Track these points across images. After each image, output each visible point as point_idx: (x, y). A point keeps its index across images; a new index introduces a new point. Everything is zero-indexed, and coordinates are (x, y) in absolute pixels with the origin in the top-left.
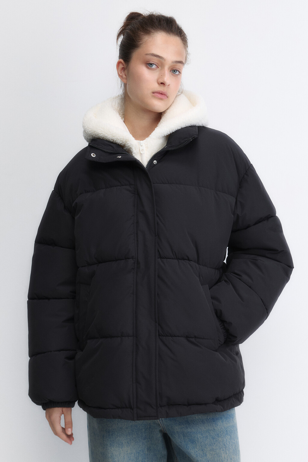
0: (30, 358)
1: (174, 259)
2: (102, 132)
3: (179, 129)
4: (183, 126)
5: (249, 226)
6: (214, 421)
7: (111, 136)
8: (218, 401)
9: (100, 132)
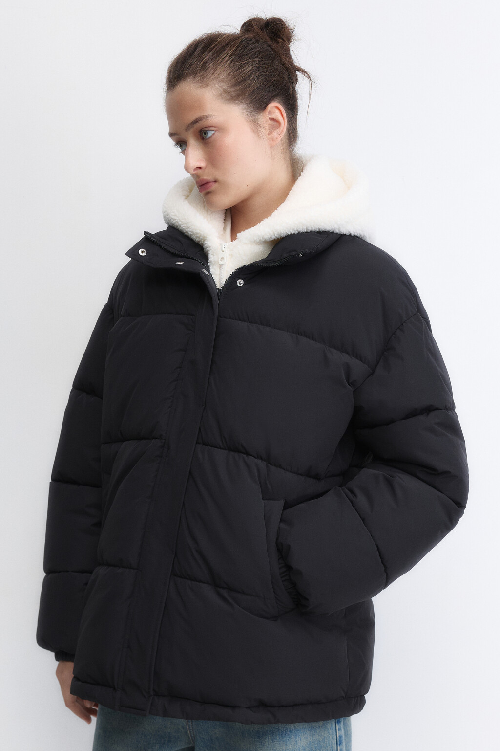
0: (45, 574)
1: (223, 449)
2: (175, 217)
3: (294, 234)
4: (303, 229)
5: (392, 421)
6: (259, 737)
7: (185, 225)
8: (262, 705)
9: (173, 217)
